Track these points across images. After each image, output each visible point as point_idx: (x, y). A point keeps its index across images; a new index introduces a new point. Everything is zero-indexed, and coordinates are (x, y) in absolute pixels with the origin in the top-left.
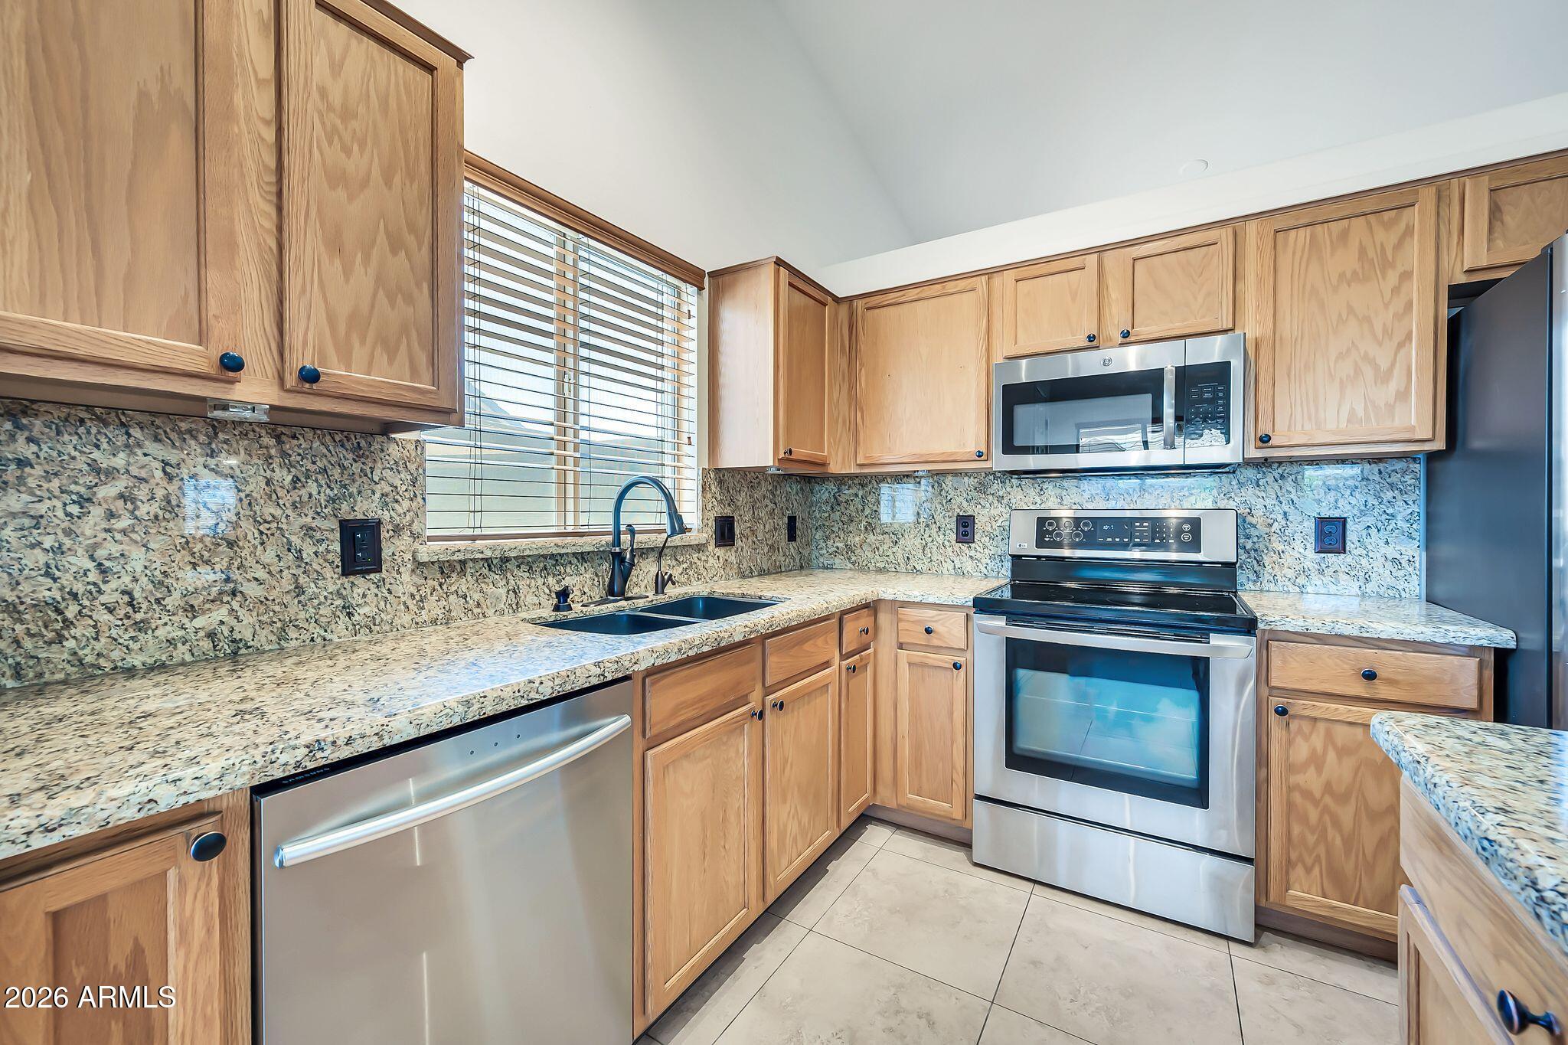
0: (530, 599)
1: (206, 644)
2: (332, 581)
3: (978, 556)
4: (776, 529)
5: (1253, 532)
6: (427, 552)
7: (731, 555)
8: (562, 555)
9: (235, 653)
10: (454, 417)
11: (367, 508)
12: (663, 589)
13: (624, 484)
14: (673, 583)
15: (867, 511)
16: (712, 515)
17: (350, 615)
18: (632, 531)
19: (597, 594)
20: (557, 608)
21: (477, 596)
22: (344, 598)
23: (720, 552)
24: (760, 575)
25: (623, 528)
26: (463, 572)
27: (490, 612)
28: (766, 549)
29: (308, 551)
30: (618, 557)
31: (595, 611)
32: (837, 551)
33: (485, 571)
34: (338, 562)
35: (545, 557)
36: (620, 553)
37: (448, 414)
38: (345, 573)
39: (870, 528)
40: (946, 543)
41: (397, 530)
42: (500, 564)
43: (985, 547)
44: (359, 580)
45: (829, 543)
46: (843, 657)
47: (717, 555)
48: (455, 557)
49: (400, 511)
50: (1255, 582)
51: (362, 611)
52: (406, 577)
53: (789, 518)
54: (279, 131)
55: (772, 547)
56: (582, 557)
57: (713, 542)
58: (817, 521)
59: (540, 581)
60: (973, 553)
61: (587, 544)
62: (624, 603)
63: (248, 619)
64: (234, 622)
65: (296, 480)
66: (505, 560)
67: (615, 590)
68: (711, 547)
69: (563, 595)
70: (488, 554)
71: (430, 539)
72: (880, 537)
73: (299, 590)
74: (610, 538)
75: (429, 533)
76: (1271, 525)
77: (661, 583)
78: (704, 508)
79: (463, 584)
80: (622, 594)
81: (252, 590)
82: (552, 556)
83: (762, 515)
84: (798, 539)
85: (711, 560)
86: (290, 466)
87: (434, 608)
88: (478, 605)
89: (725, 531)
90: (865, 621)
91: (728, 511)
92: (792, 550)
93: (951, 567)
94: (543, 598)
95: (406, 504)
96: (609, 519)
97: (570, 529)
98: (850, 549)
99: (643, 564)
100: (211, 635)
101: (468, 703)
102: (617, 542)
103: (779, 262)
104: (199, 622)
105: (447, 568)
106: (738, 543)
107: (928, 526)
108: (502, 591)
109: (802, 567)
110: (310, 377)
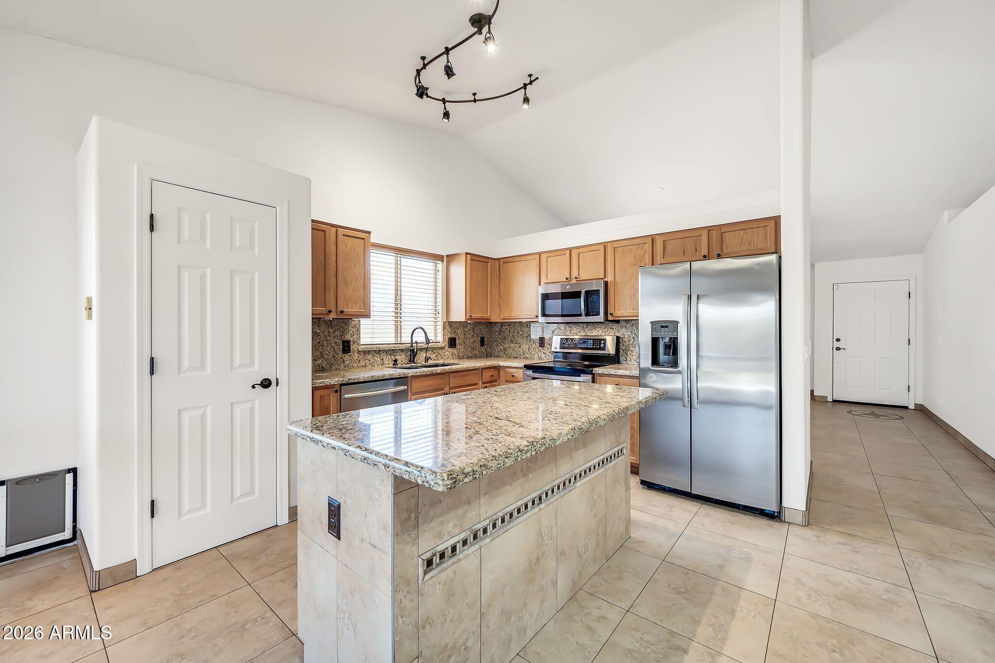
0: (387, 362)
1: (318, 367)
2: (341, 355)
3: (546, 352)
4: (475, 342)
5: (625, 344)
6: (361, 348)
7: (455, 351)
8: (396, 350)
9: (323, 370)
10: (368, 317)
11: (348, 337)
12: (427, 361)
13: (414, 328)
14: (431, 359)
15: (511, 335)
16: (447, 337)
17: (344, 363)
18: (416, 343)
19: (406, 361)
20: (394, 365)
21: (373, 360)
22: (342, 359)
23: (450, 350)
24: (467, 358)
25: (414, 342)
26: (369, 354)
27: (376, 365)
28: (470, 349)
29: (336, 348)
30: (412, 351)
31: (404, 365)
32: (501, 350)
33: (375, 354)
34: (342, 350)
35: (391, 350)
36: (412, 350)
37: (367, 316)
38: (343, 353)
39: (511, 341)
40: (536, 348)
41: (354, 343)
42: (379, 352)
43: (548, 349)
44: (346, 355)
45: (498, 347)
46: (483, 383)
47: (449, 351)
48: (367, 350)
49: (355, 338)
50: (625, 361)
51: (346, 362)
52: (356, 354)
53: (481, 337)
54: (337, 263)
55: (473, 348)
56: (402, 350)
57: (447, 347)
58: (494, 338)
59: (389, 357)
60: (544, 351)
61: (403, 347)
62: (414, 364)
63: (325, 362)
64: (322, 363)
65: (334, 331)
66: (380, 351)
67: (412, 360)
68: (447, 348)
69: (396, 361)
70: (375, 349)
71: (362, 345)
72: (515, 345)
73: (334, 357)
74: (410, 345)
75: (361, 343)
76: (630, 341)
77: (427, 359)
78: (444, 335)
79: (369, 357)
80: (413, 362)
81: (326, 356)
82: (393, 350)
83: (469, 336)
84: (485, 346)
85: (447, 353)
86: (332, 328)
87: (362, 363)
88: (373, 363)
89: (452, 343)
90: (493, 372)
91: (453, 336)
92: (483, 350)
93: (537, 357)
94: (390, 362)
95: (356, 336)
96: (410, 339)
97: (399, 342)
98: (505, 349)
99: (421, 353)
100: (319, 366)
101: (372, 376)
102: (412, 346)
103: (467, 253)
104: (317, 363)
105: (366, 352)
106: (458, 347)
107: (530, 341)
108: (379, 359)
109: (487, 356)
110: (342, 312)
